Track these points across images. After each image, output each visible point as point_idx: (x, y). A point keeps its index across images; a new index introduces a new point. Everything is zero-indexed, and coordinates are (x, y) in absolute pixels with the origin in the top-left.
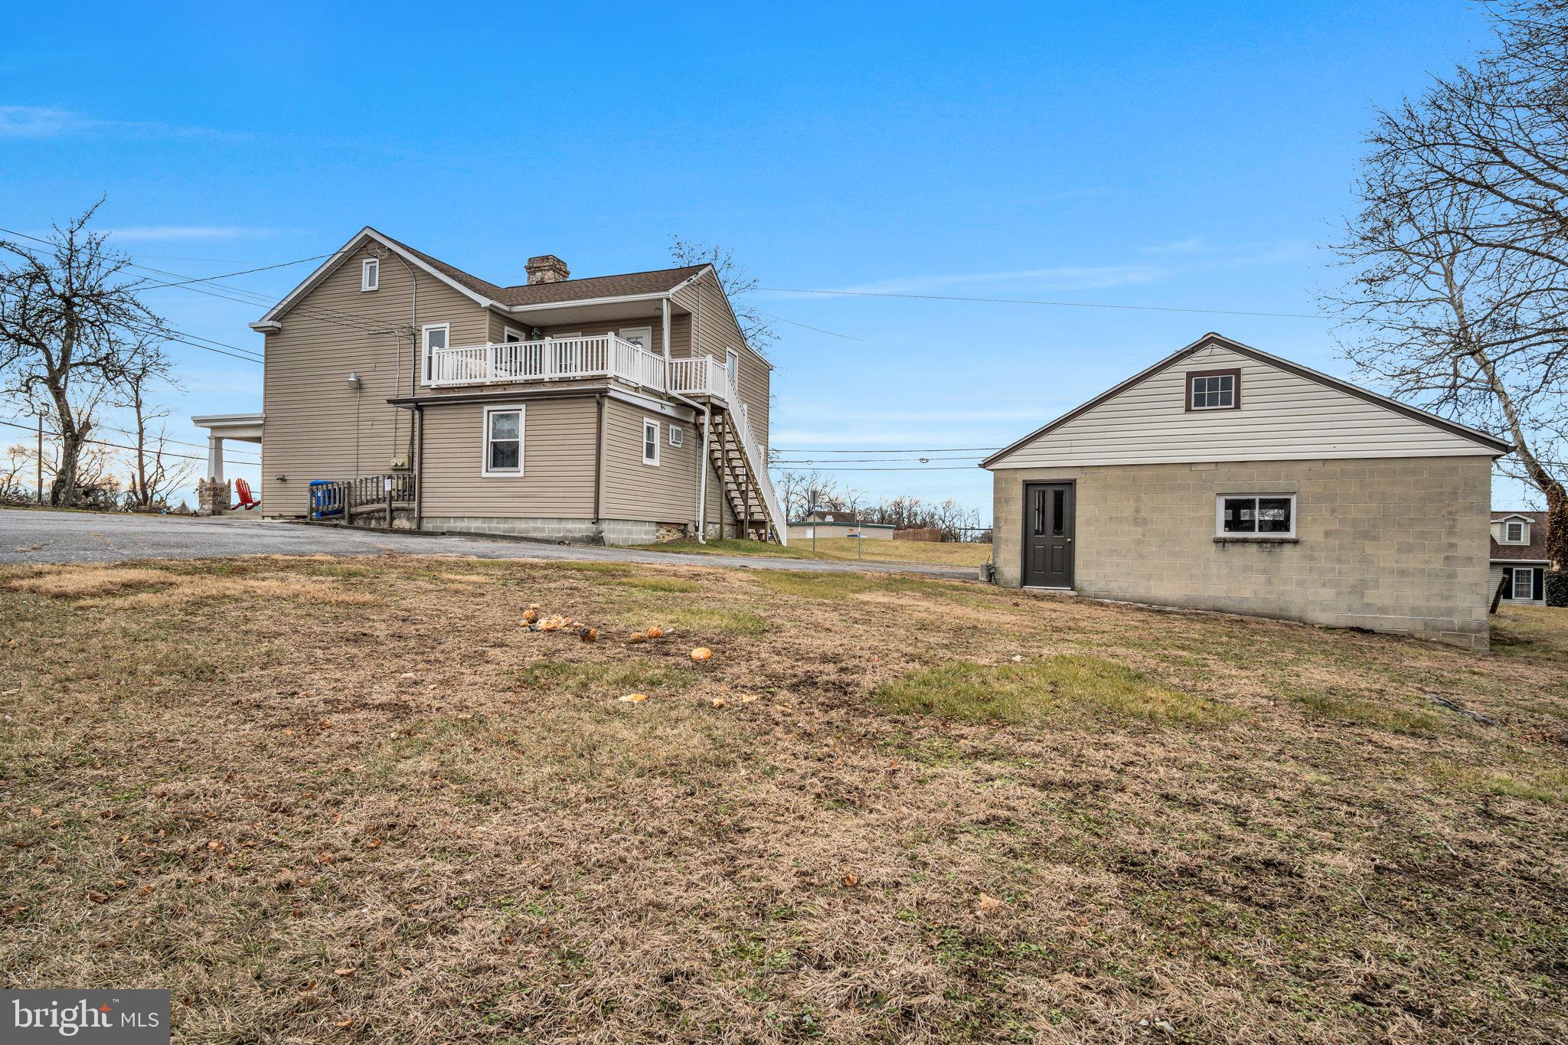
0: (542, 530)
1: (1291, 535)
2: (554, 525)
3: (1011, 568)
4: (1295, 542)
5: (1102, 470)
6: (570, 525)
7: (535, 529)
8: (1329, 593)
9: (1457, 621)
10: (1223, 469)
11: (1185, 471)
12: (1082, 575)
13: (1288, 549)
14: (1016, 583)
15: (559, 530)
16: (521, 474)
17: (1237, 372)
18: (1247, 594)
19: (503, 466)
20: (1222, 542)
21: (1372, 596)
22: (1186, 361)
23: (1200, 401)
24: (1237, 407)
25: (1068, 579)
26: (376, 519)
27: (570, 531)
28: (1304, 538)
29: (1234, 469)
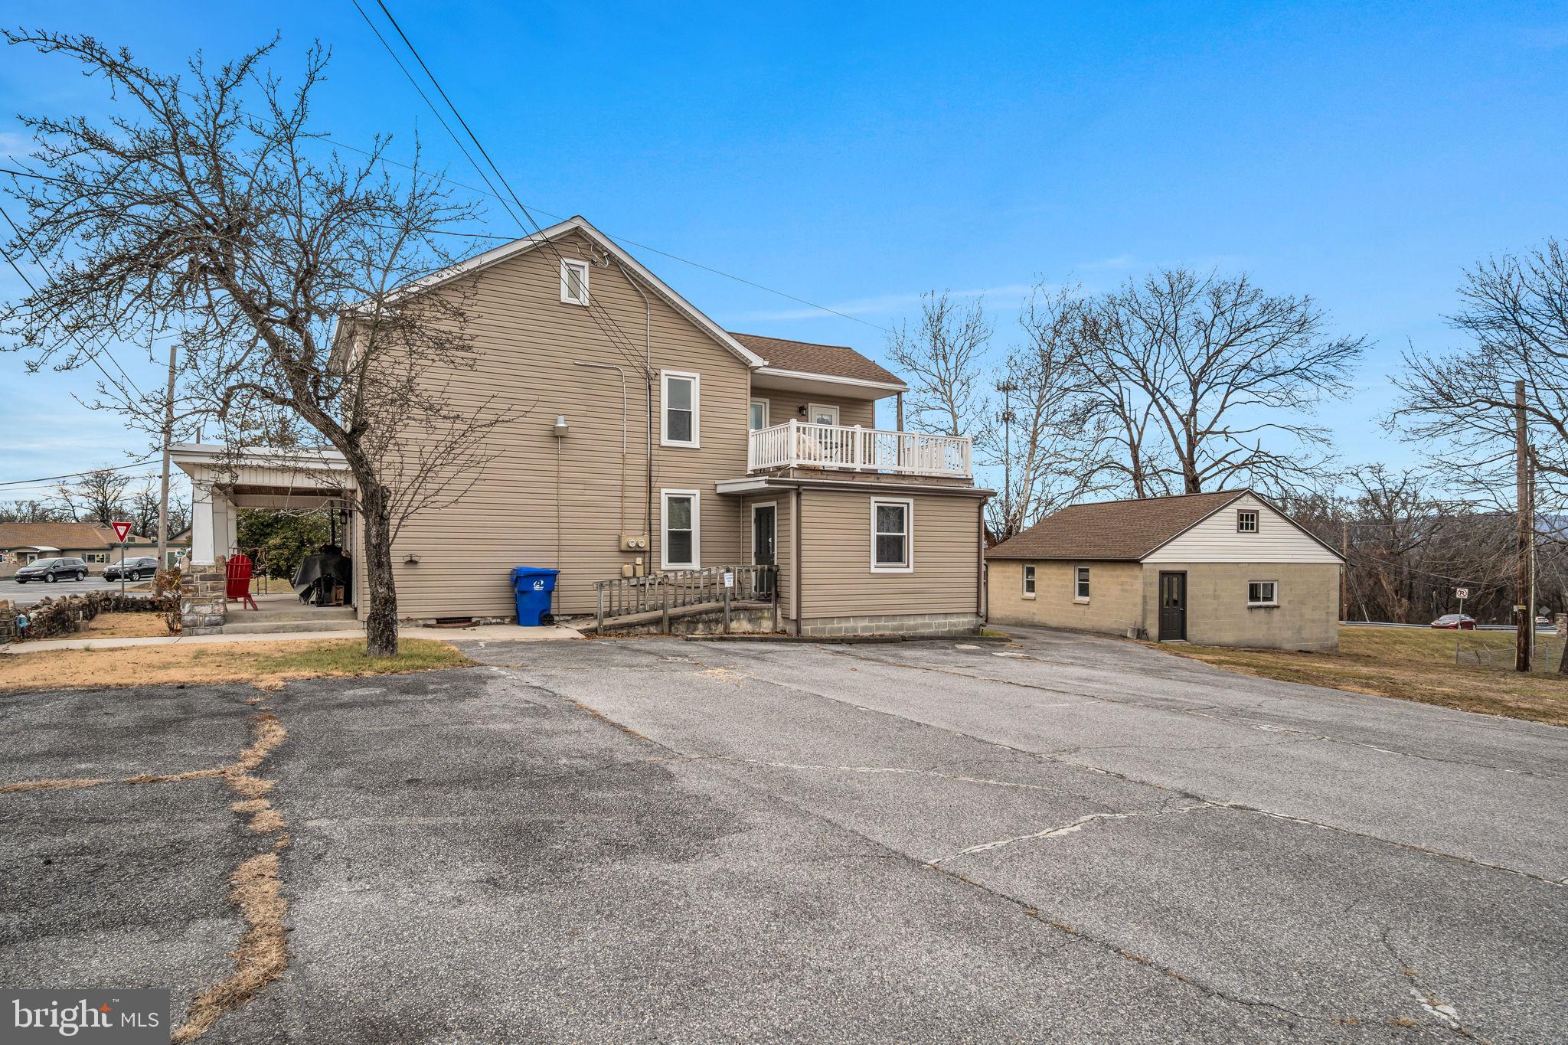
0: (930, 625)
1: (1274, 603)
2: (941, 620)
3: (1154, 631)
4: (1278, 607)
5: (1200, 566)
6: (954, 620)
7: (923, 626)
8: (1290, 633)
9: (1329, 643)
10: (1251, 566)
11: (1236, 566)
12: (1190, 631)
13: (1276, 612)
14: (1157, 639)
15: (944, 625)
16: (911, 570)
17: (1257, 512)
18: (1261, 637)
19: (888, 561)
20: (1251, 608)
21: (1306, 634)
22: (1238, 502)
23: (1242, 528)
24: (1257, 532)
25: (1183, 635)
26: (704, 622)
27: (954, 625)
28: (1282, 605)
29: (1256, 566)
